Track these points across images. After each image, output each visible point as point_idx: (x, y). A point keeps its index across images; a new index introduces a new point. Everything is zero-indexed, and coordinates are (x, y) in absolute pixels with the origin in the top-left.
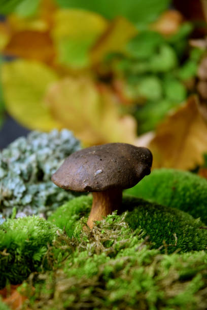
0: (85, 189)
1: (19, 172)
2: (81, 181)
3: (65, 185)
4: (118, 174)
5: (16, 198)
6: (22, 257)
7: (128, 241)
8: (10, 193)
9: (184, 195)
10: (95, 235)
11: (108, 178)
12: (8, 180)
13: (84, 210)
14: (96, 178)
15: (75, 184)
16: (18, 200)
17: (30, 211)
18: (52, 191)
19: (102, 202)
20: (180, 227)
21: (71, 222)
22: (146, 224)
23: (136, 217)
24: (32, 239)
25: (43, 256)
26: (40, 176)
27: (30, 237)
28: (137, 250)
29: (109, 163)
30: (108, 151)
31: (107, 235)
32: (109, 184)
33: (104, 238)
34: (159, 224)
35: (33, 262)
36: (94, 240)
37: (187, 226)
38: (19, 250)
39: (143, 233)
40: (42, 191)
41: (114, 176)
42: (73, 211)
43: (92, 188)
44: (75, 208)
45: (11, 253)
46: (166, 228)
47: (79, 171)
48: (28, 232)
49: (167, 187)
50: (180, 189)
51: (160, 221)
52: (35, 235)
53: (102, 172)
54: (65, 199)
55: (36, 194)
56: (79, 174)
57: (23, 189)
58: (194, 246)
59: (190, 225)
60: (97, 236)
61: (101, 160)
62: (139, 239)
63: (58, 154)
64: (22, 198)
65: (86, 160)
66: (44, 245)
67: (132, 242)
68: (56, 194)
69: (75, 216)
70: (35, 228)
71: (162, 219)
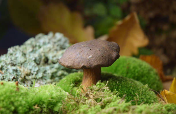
0: (82, 67)
1: (34, 59)
2: (79, 63)
3: (69, 65)
4: (102, 58)
5: (32, 74)
6: (47, 109)
7: (111, 98)
8: (29, 71)
9: (134, 71)
10: (89, 95)
11: (96, 60)
12: (27, 64)
13: (77, 81)
14: (89, 60)
15: (75, 64)
16: (34, 76)
17: (42, 82)
18: (54, 70)
19: (90, 76)
20: (138, 90)
21: (70, 88)
22: (118, 88)
23: (111, 84)
24: (52, 98)
25: (60, 108)
26: (46, 61)
27: (51, 97)
28: (119, 103)
29: (96, 51)
30: (94, 44)
31: (97, 95)
32: (97, 64)
33: (96, 97)
34: (126, 88)
35: (54, 112)
36: (89, 98)
37: (142, 89)
38: (45, 104)
39: (118, 93)
40: (48, 70)
41: (100, 60)
42: (70, 81)
43: (87, 66)
44: (72, 80)
45: (40, 107)
46: (130, 90)
47: (77, 57)
48: (50, 94)
49: (123, 67)
50: (131, 67)
51: (126, 86)
52: (54, 95)
53: (92, 57)
54: (63, 75)
55: (45, 72)
56: (78, 59)
57: (37, 69)
58: (147, 101)
59: (143, 88)
60: (91, 95)
61: (91, 49)
62: (117, 97)
63: (56, 47)
64: (36, 75)
65: (81, 50)
66: (59, 102)
67: (114, 98)
68: (56, 72)
69: (72, 85)
70: (53, 91)
71: (127, 85)
